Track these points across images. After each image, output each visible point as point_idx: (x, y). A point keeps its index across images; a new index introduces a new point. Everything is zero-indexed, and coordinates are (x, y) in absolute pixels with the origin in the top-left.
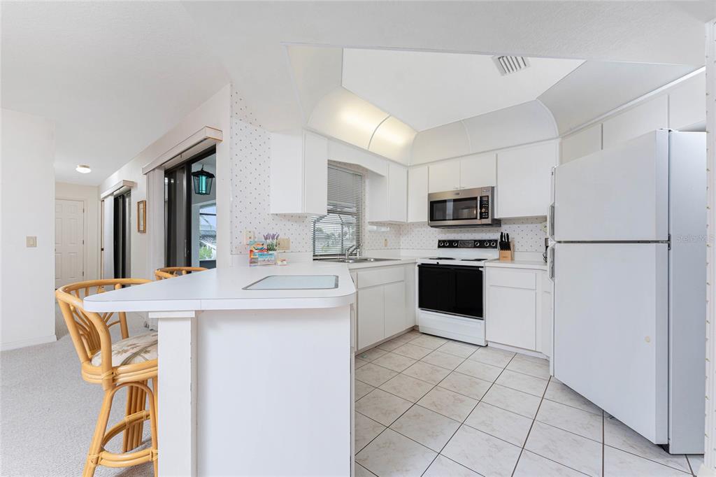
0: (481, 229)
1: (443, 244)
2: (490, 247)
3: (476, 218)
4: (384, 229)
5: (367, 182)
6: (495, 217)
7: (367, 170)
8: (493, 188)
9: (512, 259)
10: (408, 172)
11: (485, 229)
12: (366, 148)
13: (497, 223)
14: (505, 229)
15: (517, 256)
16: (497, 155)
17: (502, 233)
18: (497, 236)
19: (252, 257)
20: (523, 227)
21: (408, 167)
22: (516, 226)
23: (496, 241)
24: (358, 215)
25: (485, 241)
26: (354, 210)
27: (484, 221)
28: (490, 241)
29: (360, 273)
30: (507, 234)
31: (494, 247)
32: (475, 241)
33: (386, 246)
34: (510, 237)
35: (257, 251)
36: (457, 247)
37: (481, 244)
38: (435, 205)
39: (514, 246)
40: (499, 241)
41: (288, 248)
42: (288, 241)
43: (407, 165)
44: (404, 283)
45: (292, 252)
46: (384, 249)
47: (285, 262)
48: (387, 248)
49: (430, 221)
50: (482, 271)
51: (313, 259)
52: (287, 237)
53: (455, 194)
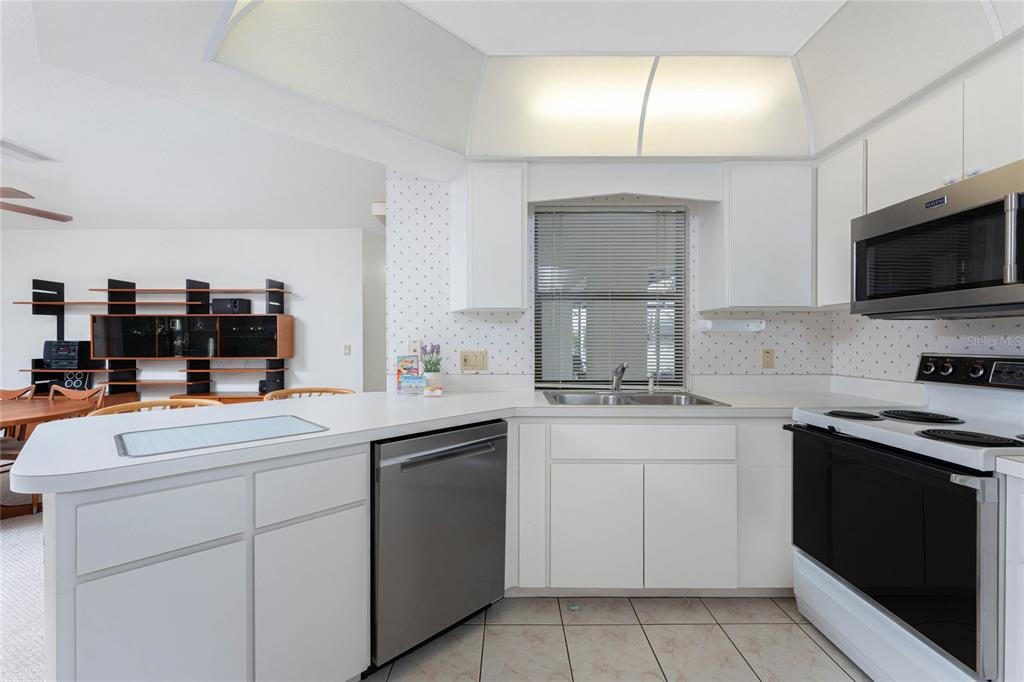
1: (933, 369)
3: (1000, 282)
4: (754, 326)
5: (694, 223)
10: (815, 171)
12: (633, 154)
19: (400, 379)
21: (813, 160)
24: (678, 297)
29: (558, 427)
33: (768, 364)
35: (404, 371)
41: (484, 366)
42: (484, 355)
43: (813, 153)
44: (735, 466)
45: (492, 373)
46: (762, 373)
47: (438, 392)
48: (774, 371)
49: (857, 300)
50: (975, 490)
51: (536, 388)
52: (481, 349)
53: (930, 205)
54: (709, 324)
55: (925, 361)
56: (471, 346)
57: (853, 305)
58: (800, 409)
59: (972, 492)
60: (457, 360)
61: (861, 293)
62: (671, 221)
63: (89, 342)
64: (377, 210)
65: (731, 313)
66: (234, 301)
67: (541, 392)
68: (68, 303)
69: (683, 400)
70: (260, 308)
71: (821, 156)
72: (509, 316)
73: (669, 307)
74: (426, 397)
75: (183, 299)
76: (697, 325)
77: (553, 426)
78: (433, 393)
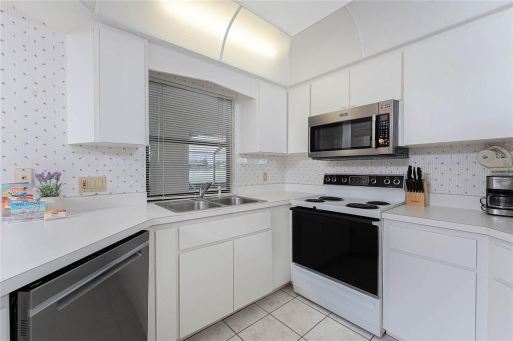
0: (379, 160)
1: (330, 180)
2: (392, 185)
3: (370, 147)
4: (261, 162)
5: (237, 107)
6: (400, 145)
7: (237, 94)
8: (396, 103)
9: (426, 204)
10: (288, 94)
11: (385, 160)
12: (218, 59)
13: (402, 152)
14: (415, 161)
15: (435, 200)
16: (403, 54)
17: (410, 167)
18: (402, 171)
19: (6, 207)
20: (446, 157)
21: (288, 88)
22: (432, 157)
23: (401, 178)
24: (228, 145)
25: (384, 177)
26: (223, 140)
27: (383, 150)
28: (392, 178)
29: (184, 228)
30: (419, 169)
31: (398, 187)
32: (371, 177)
33: (265, 180)
34: (423, 173)
35: (13, 199)
36: (346, 184)
37: (379, 181)
38: (316, 131)
39: (428, 185)
40: (406, 178)
41: (103, 188)
42: (103, 180)
43: (288, 86)
44: (271, 231)
45: (111, 193)
46: (263, 184)
47: (63, 214)
48: (267, 183)
49: (310, 151)
50: (377, 226)
51: (148, 201)
52: (100, 174)
53: (342, 115)
54: (246, 160)
55: (326, 176)
56: (89, 173)
57: (309, 154)
58: (295, 199)
60: (76, 185)
62: (225, 103)
65: (252, 155)
67: (152, 204)
69: (237, 200)
71: (291, 87)
72: (125, 150)
74: (48, 220)
76: (238, 161)
77: (180, 227)
78: (55, 216)
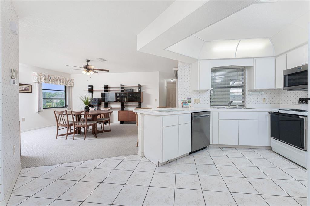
1: (302, 101)
19: (182, 105)
35: (184, 103)
41: (199, 102)
46: (263, 103)
48: (266, 103)
49: (285, 87)
51: (211, 107)
52: (198, 98)
54: (250, 93)
55: (300, 100)
57: (284, 88)
59: (303, 119)
60: (193, 101)
61: (285, 86)
62: (241, 70)
63: (100, 99)
64: (175, 69)
66: (131, 89)
68: (95, 90)
70: (137, 90)
71: (276, 56)
72: (204, 91)
73: (241, 89)
75: (120, 89)
76: (247, 93)
